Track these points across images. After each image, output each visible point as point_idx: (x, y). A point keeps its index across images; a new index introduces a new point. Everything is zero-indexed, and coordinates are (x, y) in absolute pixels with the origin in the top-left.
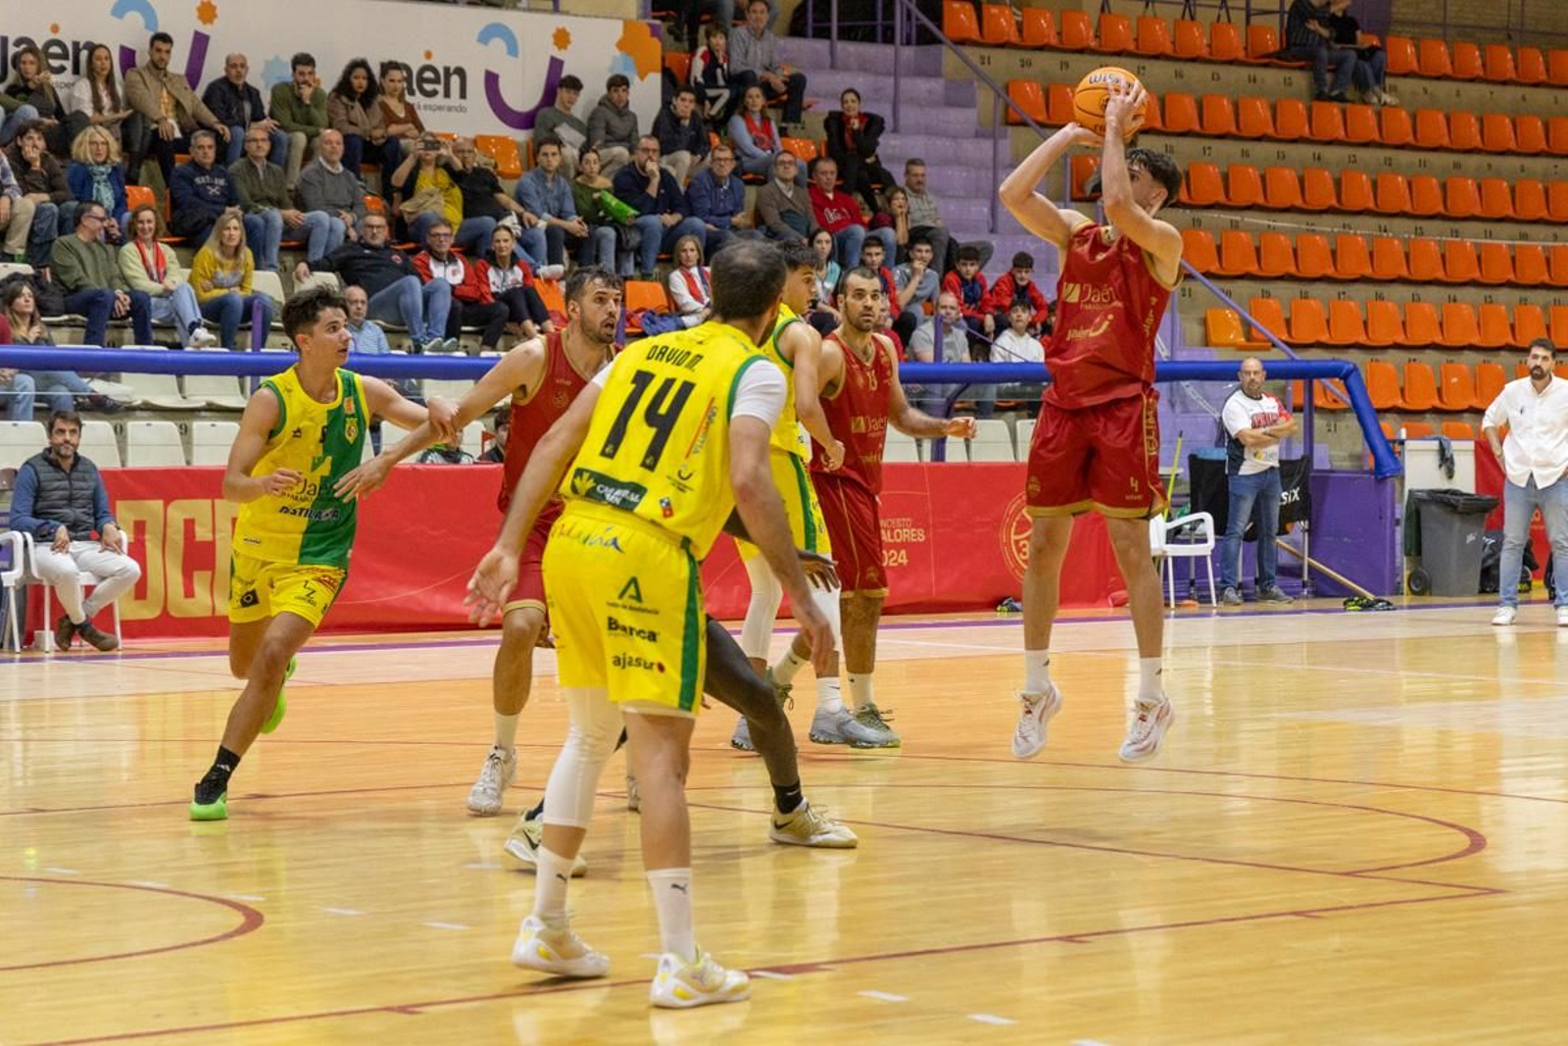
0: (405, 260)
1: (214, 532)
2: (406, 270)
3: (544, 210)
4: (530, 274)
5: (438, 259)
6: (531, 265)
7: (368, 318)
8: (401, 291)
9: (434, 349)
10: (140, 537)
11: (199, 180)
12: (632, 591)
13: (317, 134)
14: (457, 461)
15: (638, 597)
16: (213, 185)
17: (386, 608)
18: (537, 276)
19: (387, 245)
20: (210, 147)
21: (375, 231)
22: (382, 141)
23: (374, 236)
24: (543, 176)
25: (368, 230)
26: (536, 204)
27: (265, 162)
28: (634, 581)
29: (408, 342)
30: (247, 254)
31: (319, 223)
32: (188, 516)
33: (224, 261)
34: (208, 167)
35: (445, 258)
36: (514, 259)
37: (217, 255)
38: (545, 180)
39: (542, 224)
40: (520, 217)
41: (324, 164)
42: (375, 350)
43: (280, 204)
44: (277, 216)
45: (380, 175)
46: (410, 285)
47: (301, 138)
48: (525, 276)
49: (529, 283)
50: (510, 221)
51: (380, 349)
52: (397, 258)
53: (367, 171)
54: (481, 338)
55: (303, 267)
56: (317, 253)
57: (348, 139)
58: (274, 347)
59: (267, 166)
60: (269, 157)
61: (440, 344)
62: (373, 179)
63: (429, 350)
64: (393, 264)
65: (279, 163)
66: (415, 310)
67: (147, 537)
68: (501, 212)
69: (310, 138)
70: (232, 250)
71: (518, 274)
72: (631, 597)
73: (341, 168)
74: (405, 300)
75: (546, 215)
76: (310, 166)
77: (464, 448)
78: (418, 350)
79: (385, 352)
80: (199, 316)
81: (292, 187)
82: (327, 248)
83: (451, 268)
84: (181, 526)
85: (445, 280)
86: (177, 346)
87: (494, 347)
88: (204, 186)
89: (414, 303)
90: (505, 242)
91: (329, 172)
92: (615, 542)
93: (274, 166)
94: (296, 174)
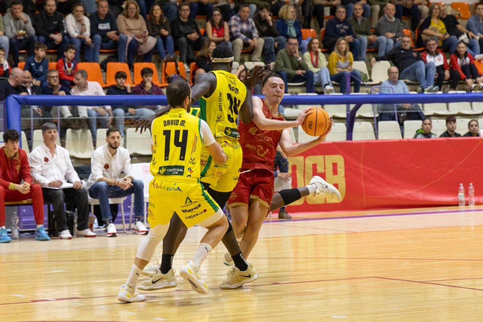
0: (418, 55)
1: (325, 169)
2: (419, 58)
3: (478, 32)
4: (472, 59)
5: (431, 54)
6: (472, 55)
7: (399, 79)
8: (416, 67)
9: (429, 91)
10: (294, 172)
11: (338, 26)
12: (188, 201)
13: (385, 5)
14: (430, 137)
15: (191, 201)
16: (342, 28)
17: (399, 199)
18: (475, 59)
19: (411, 48)
20: (343, 12)
21: (406, 43)
22: (411, 6)
23: (406, 45)
24: (478, 18)
25: (404, 43)
26: (475, 30)
27: (362, 18)
28: (188, 198)
29: (420, 89)
30: (350, 54)
31: (382, 41)
32: (314, 163)
33: (341, 57)
34: (342, 21)
35: (434, 53)
36: (466, 55)
37: (338, 54)
38: (479, 20)
39: (478, 38)
40: (468, 34)
41: (387, 18)
42: (402, 92)
43: (367, 34)
44: (365, 39)
45: (410, 20)
46: (420, 64)
47: (377, 7)
48: (471, 60)
49: (472, 63)
50: (464, 37)
51: (404, 91)
52: (415, 54)
53: (406, 19)
54: (449, 86)
55: (374, 59)
56: (382, 54)
57: (397, 7)
58: (363, 92)
59: (363, 19)
60: (363, 15)
61: (432, 88)
62: (407, 22)
63: (428, 91)
64: (413, 57)
65: (367, 17)
66: (422, 75)
67: (297, 171)
68: (459, 34)
69: (382, 7)
70: (343, 53)
71: (468, 60)
72: (189, 202)
73: (394, 19)
74: (418, 70)
75: (479, 34)
76: (382, 18)
77: (432, 131)
78: (423, 91)
79: (407, 93)
80: (329, 80)
81: (374, 26)
82: (386, 51)
83: (437, 58)
84: (311, 167)
85: (434, 64)
86: (322, 93)
87: (454, 89)
88: (339, 29)
89: (422, 71)
90: (463, 48)
91: (389, 21)
92: (178, 188)
93: (365, 19)
94: (376, 21)
